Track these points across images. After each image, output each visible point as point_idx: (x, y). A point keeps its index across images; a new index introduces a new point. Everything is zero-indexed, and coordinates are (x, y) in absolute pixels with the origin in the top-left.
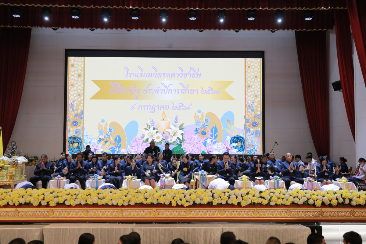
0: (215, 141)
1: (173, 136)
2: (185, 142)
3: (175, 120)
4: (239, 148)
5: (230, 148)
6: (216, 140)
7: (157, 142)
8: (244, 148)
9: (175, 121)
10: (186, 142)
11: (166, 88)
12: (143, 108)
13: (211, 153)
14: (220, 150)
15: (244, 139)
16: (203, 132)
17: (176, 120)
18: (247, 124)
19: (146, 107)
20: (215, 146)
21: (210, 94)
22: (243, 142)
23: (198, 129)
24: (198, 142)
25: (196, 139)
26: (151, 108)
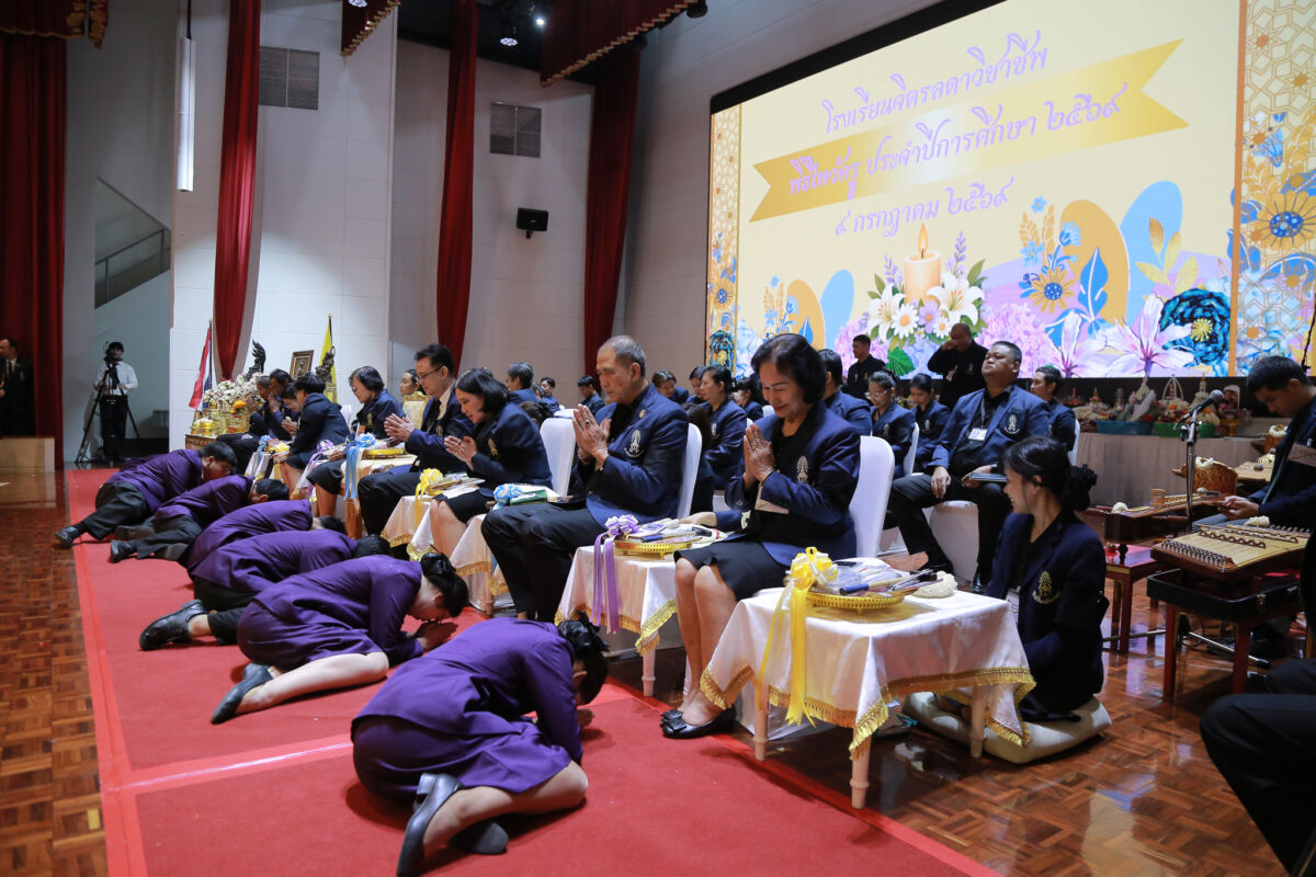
0: (1094, 322)
1: (949, 313)
2: (987, 333)
3: (955, 250)
4: (1201, 346)
5: (1157, 349)
6: (1099, 316)
7: (901, 337)
8: (1224, 346)
9: (956, 257)
10: (989, 330)
11: (929, 138)
12: (867, 222)
13: (1078, 374)
14: (1118, 358)
15: (1228, 303)
16: (1052, 289)
17: (961, 252)
18: (1246, 229)
19: (875, 219)
20: (1095, 344)
21: (1081, 122)
22: (1221, 317)
23: (1032, 277)
24: (1031, 329)
25: (1023, 317)
26: (889, 218)
